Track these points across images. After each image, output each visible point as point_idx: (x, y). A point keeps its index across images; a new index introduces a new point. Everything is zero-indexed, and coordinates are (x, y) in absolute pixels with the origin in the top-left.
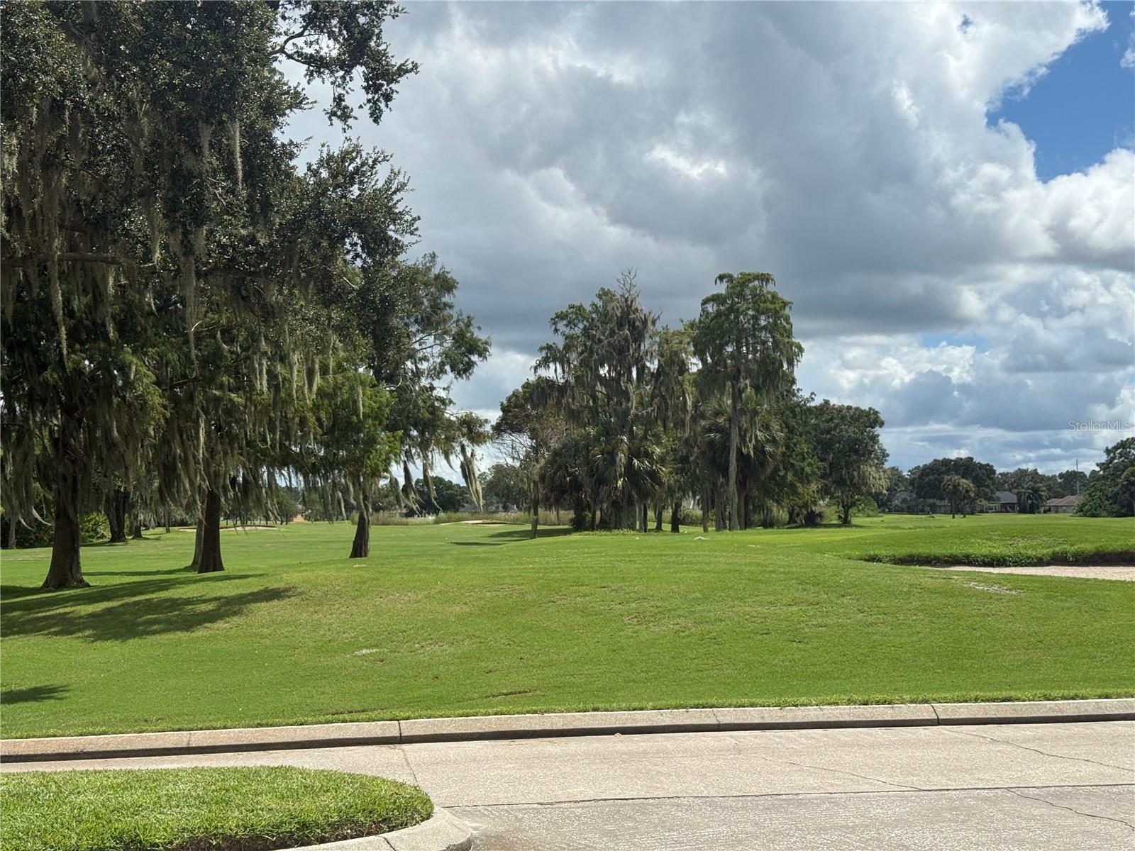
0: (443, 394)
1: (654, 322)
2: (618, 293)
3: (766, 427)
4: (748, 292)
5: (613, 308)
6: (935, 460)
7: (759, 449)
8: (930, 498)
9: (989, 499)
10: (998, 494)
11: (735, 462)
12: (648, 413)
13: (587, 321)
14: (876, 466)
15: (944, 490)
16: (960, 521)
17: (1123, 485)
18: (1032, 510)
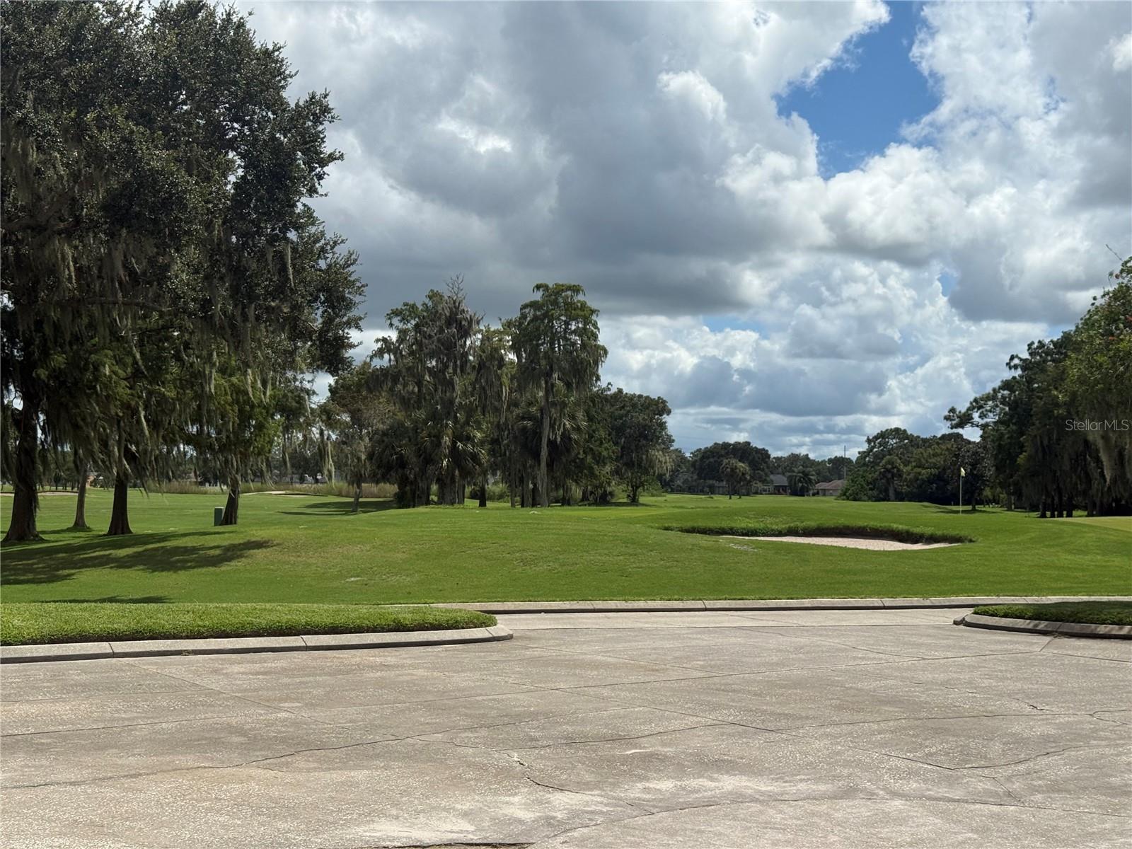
0: (308, 386)
1: (478, 323)
2: (446, 294)
3: (573, 417)
4: (561, 300)
5: (443, 308)
6: (715, 444)
7: (565, 435)
8: (710, 479)
9: (764, 481)
10: (772, 477)
11: (546, 447)
12: (470, 402)
13: (419, 318)
14: (663, 450)
15: (723, 472)
16: (736, 502)
17: (880, 473)
18: (801, 492)
